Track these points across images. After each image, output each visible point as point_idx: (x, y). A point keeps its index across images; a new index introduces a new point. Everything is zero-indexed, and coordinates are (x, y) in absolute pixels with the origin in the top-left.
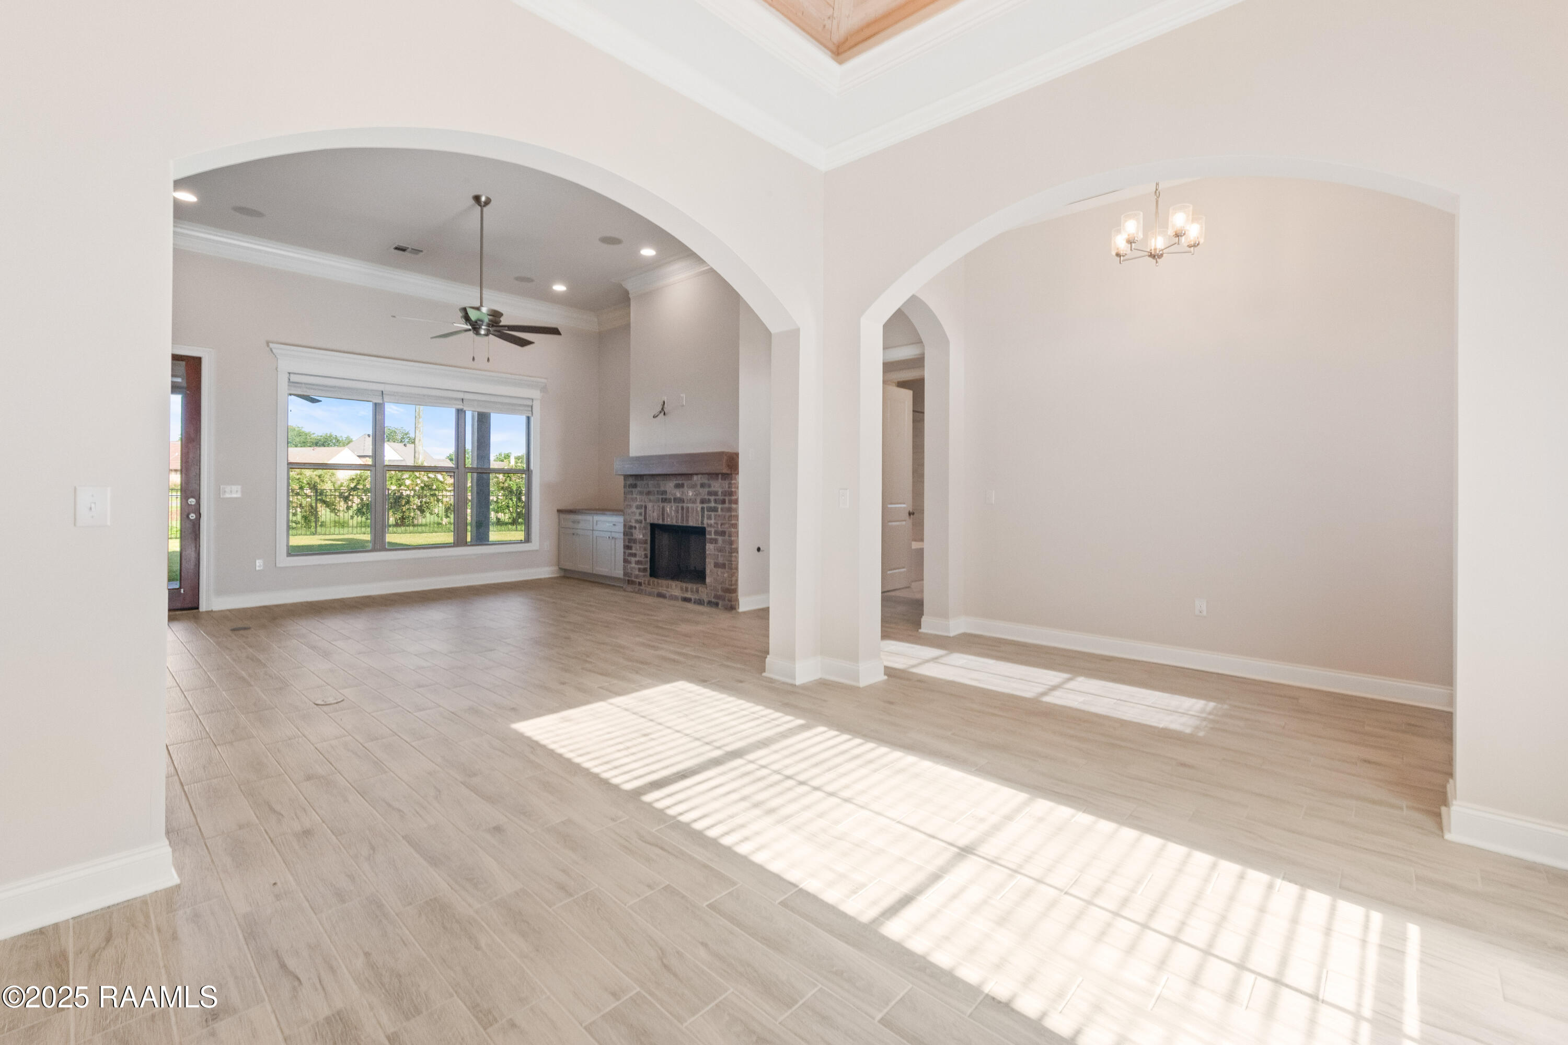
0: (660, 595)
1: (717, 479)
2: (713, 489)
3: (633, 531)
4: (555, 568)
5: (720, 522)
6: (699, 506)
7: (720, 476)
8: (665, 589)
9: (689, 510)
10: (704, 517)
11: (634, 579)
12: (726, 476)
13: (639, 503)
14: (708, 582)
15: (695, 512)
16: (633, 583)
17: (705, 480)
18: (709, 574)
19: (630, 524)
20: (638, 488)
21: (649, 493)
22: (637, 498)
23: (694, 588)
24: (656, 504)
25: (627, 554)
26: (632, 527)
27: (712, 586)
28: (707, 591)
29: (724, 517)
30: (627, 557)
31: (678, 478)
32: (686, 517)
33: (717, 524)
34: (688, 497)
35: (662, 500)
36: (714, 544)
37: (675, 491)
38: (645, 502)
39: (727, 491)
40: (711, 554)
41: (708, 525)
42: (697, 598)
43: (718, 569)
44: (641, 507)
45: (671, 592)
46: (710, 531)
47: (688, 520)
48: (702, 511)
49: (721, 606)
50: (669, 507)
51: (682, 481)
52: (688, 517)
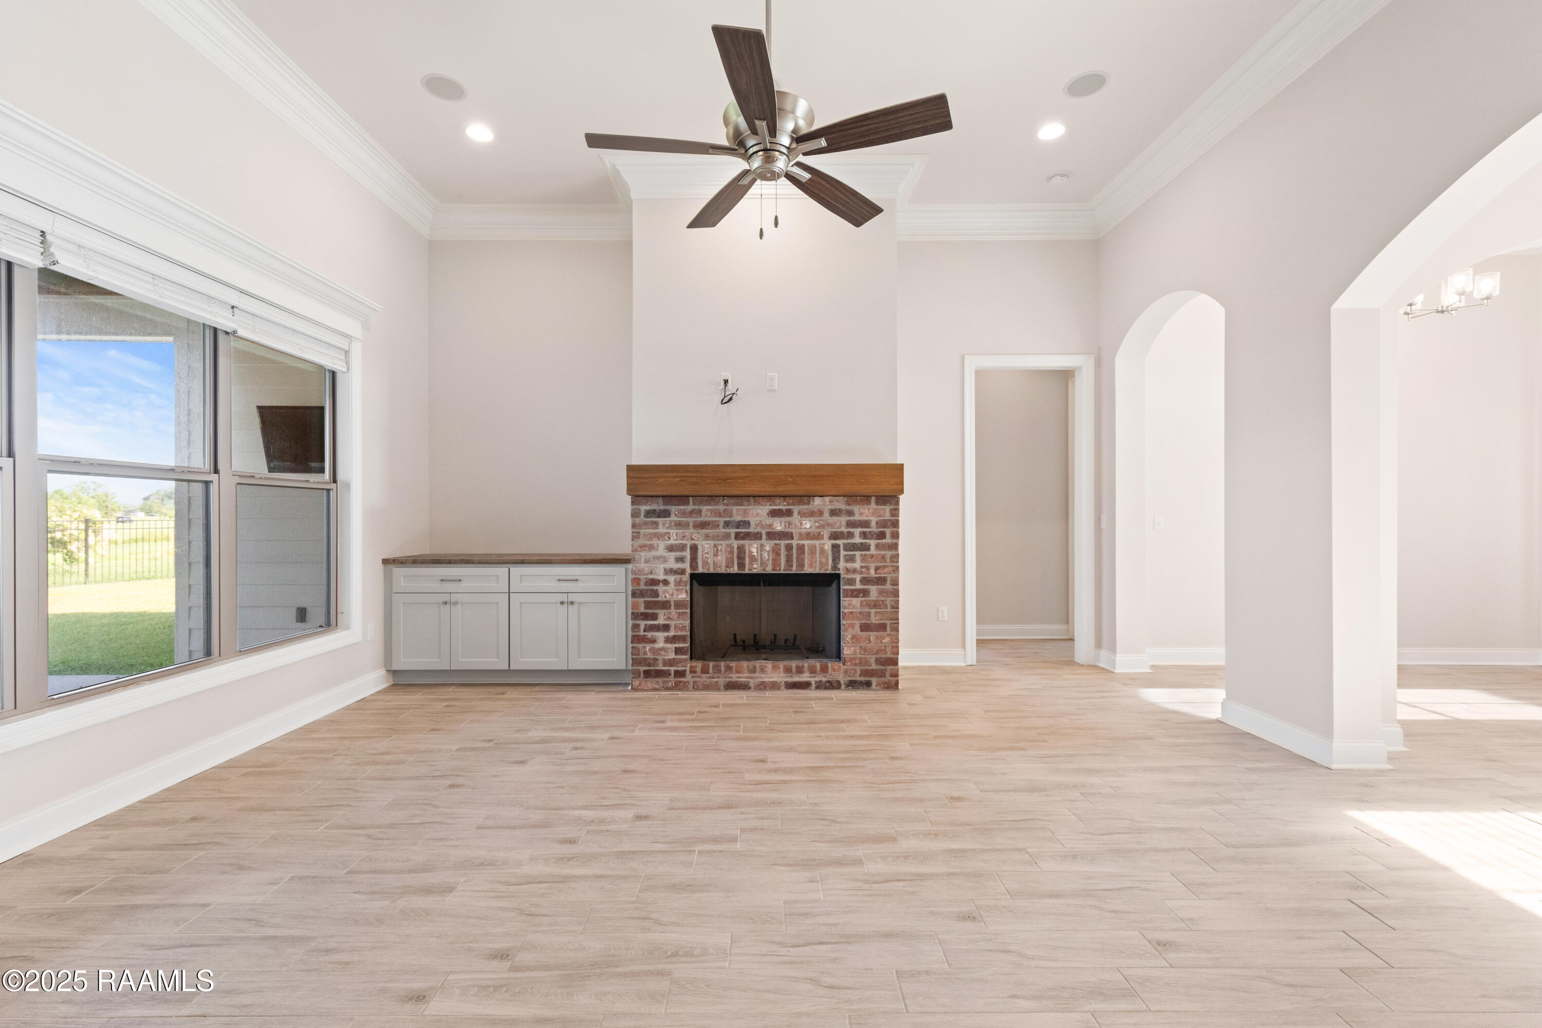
0: (732, 686)
1: (869, 503)
2: (857, 517)
3: (661, 588)
4: (382, 672)
5: (873, 566)
6: (828, 545)
7: (873, 499)
8: (746, 675)
9: (804, 550)
10: (839, 558)
11: (660, 667)
12: (886, 498)
13: (672, 542)
14: (847, 654)
15: (818, 552)
16: (659, 674)
17: (840, 504)
18: (848, 642)
19: (650, 577)
20: (673, 518)
21: (703, 525)
22: (669, 533)
23: (815, 666)
24: (720, 542)
25: (642, 628)
26: (655, 582)
27: (855, 659)
28: (845, 667)
29: (883, 557)
30: (642, 633)
31: (778, 501)
32: (797, 561)
33: (868, 568)
34: (801, 530)
35: (738, 536)
36: (857, 596)
37: (769, 521)
38: (692, 539)
39: (890, 520)
40: (851, 613)
41: (848, 571)
42: (824, 679)
43: (864, 634)
44: (682, 548)
45: (761, 678)
46: (851, 579)
47: (801, 565)
48: (833, 551)
49: (876, 686)
50: (755, 546)
51: (788, 505)
52: (803, 560)
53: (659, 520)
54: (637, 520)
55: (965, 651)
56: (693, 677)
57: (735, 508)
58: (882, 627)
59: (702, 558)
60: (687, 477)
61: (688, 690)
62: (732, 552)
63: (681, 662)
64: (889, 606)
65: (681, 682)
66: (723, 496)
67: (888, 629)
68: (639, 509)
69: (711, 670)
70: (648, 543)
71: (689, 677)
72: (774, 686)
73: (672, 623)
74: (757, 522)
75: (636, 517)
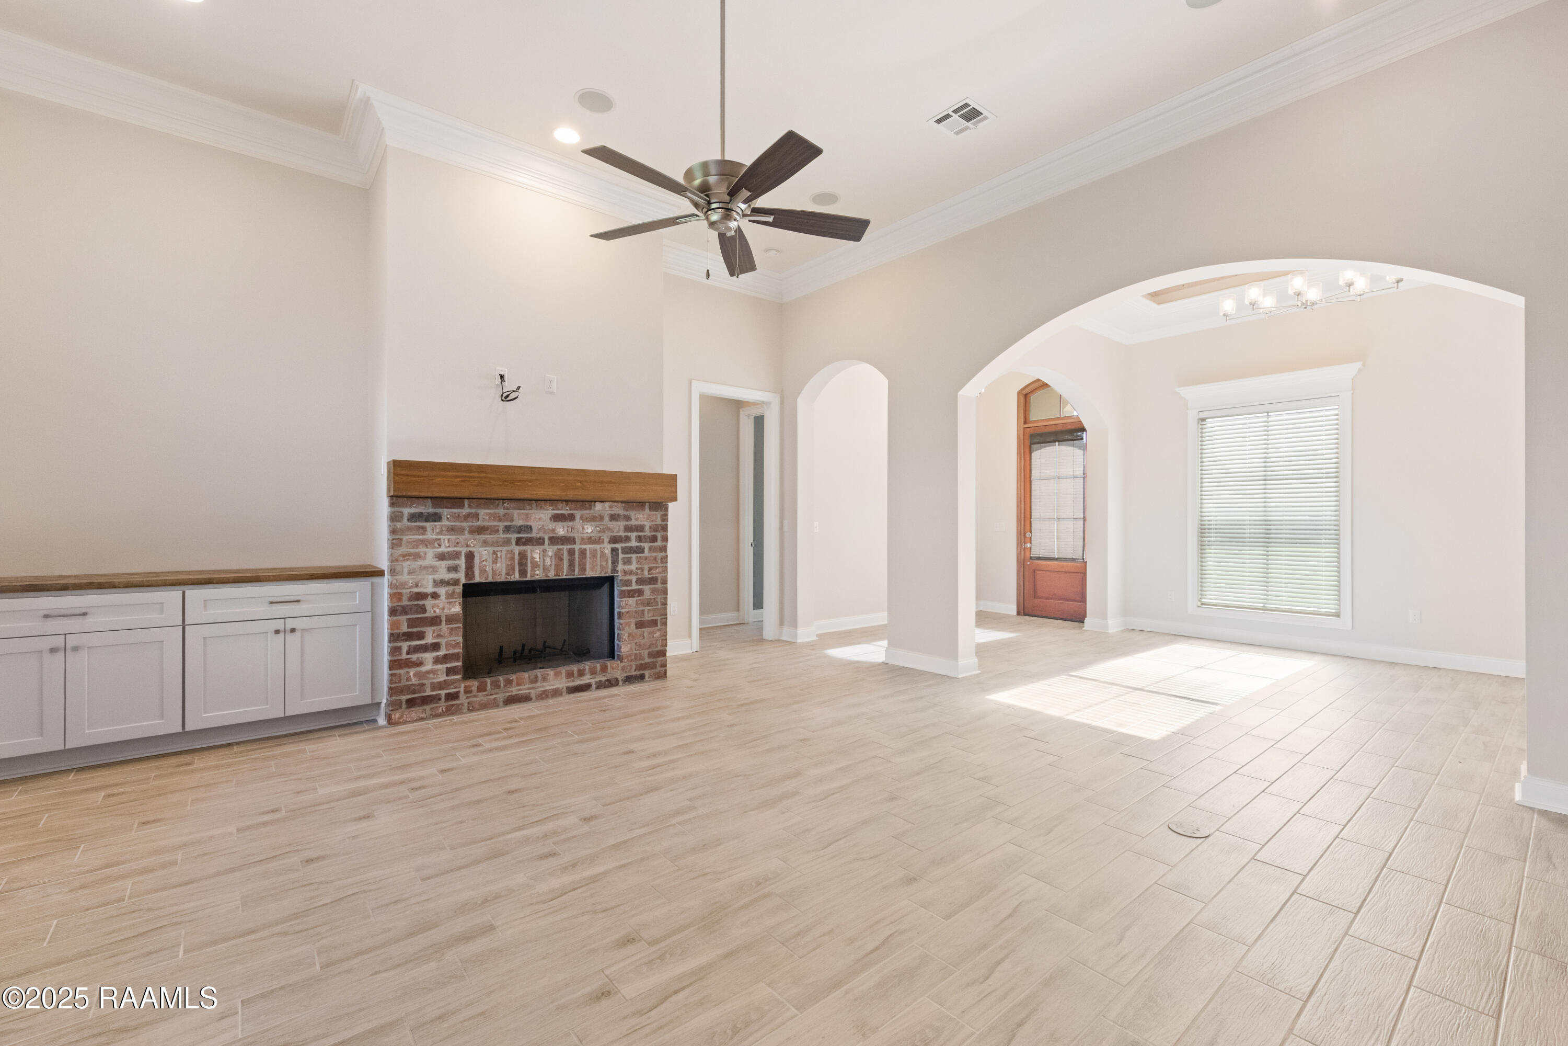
0: (511, 700)
1: (643, 509)
2: (633, 522)
3: (429, 603)
5: (646, 567)
6: (607, 550)
7: (647, 505)
8: (527, 686)
9: (586, 554)
10: (618, 561)
11: (428, 692)
12: (658, 505)
13: (443, 549)
14: (624, 652)
15: (599, 556)
16: (426, 700)
17: (618, 510)
18: (625, 640)
19: (416, 590)
20: (445, 522)
21: (481, 530)
22: (440, 539)
23: (596, 667)
24: (500, 548)
25: (405, 650)
26: (422, 596)
27: (630, 655)
28: (623, 664)
29: (655, 559)
30: (404, 656)
31: (560, 505)
32: (580, 565)
33: (642, 569)
34: (582, 535)
35: (519, 542)
36: (633, 596)
37: (551, 525)
38: (468, 546)
39: (660, 525)
40: (628, 612)
41: (625, 573)
42: (603, 679)
43: (639, 631)
44: (456, 555)
45: (543, 686)
46: (628, 580)
47: (583, 569)
48: (612, 554)
49: (649, 678)
50: (538, 551)
51: (570, 510)
52: (585, 564)
53: (427, 525)
54: (399, 525)
55: (691, 640)
56: (467, 698)
57: (516, 513)
58: (654, 623)
59: (480, 566)
60: (471, 477)
61: (462, 713)
62: (513, 559)
63: (454, 683)
64: (659, 603)
65: (453, 705)
66: (503, 500)
67: (659, 624)
68: (402, 512)
69: (489, 687)
70: (412, 551)
71: (463, 699)
72: (556, 693)
73: (443, 641)
74: (540, 527)
75: (397, 521)
